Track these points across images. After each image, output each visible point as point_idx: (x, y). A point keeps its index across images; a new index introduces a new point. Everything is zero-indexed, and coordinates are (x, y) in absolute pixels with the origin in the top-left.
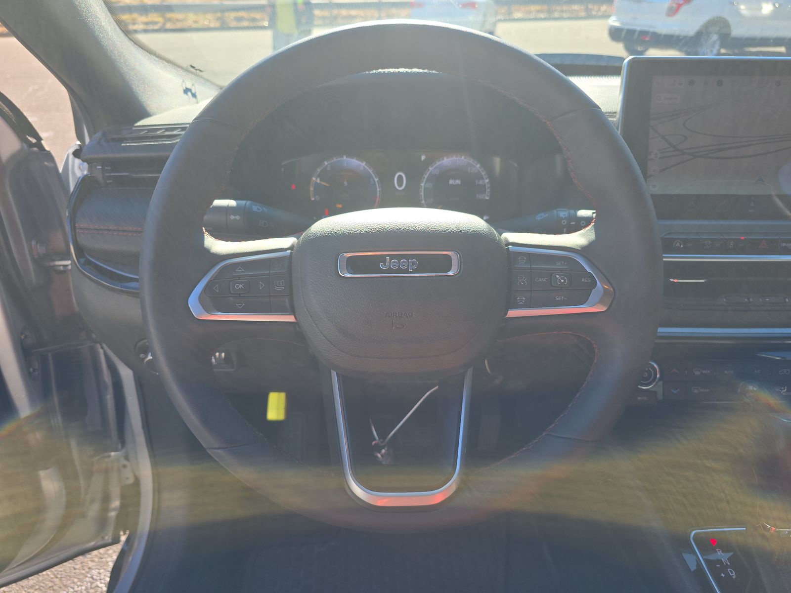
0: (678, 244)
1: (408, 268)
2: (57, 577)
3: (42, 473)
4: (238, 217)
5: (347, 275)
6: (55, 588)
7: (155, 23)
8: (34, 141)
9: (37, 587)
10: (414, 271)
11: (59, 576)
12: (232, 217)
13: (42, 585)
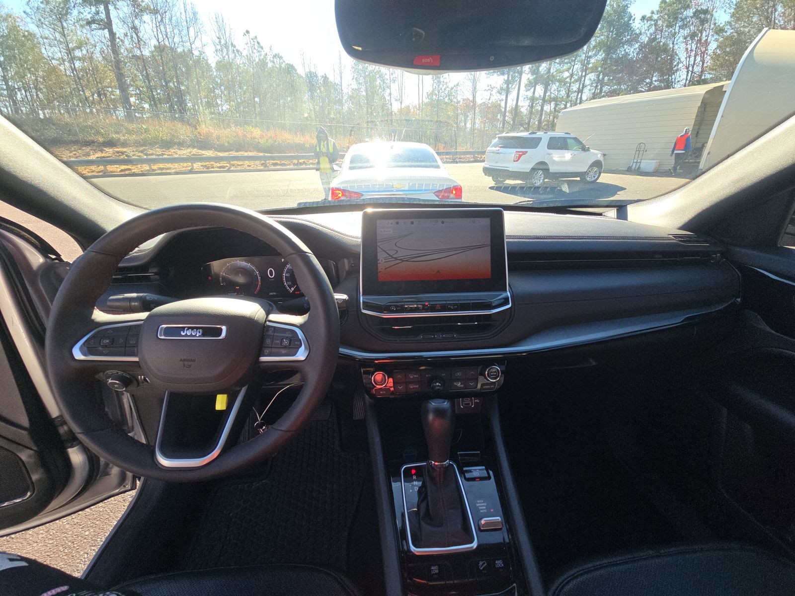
0: (393, 308)
1: (196, 335)
2: (112, 512)
3: (70, 450)
4: (136, 304)
5: (163, 337)
6: (110, 518)
7: (224, 167)
8: (54, 257)
9: (98, 519)
10: (199, 336)
11: (113, 511)
12: (133, 304)
13: (102, 517)
